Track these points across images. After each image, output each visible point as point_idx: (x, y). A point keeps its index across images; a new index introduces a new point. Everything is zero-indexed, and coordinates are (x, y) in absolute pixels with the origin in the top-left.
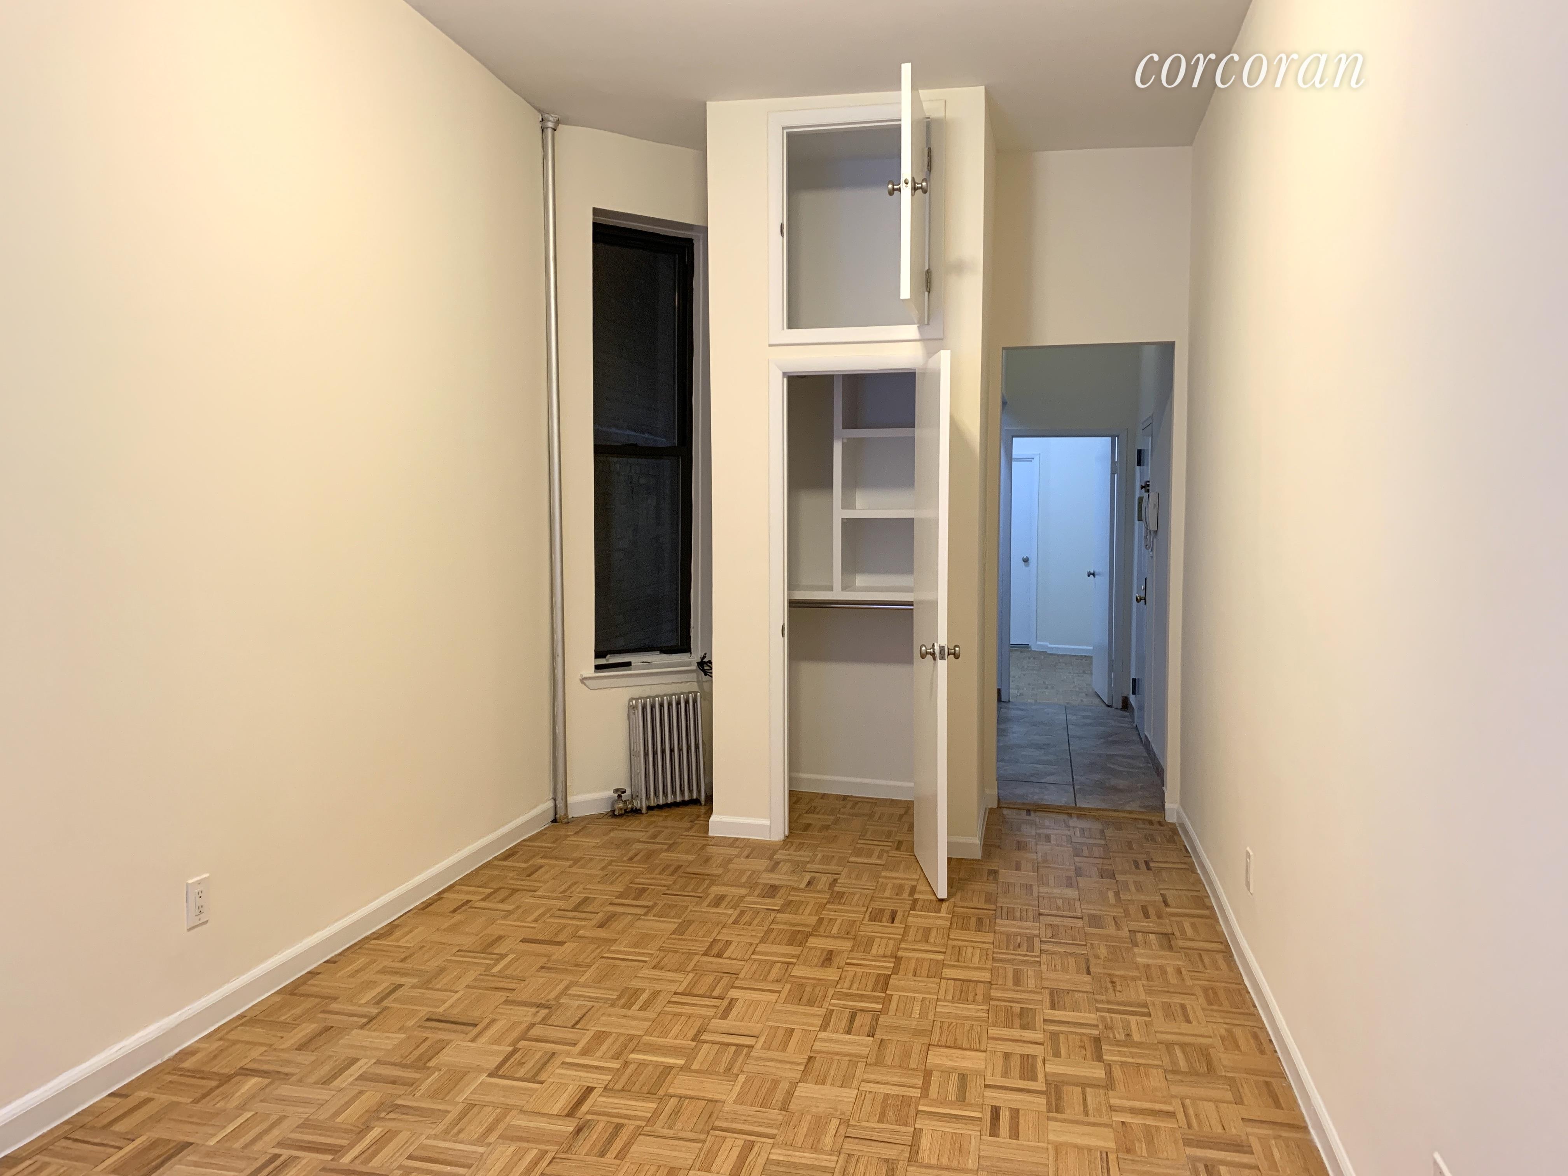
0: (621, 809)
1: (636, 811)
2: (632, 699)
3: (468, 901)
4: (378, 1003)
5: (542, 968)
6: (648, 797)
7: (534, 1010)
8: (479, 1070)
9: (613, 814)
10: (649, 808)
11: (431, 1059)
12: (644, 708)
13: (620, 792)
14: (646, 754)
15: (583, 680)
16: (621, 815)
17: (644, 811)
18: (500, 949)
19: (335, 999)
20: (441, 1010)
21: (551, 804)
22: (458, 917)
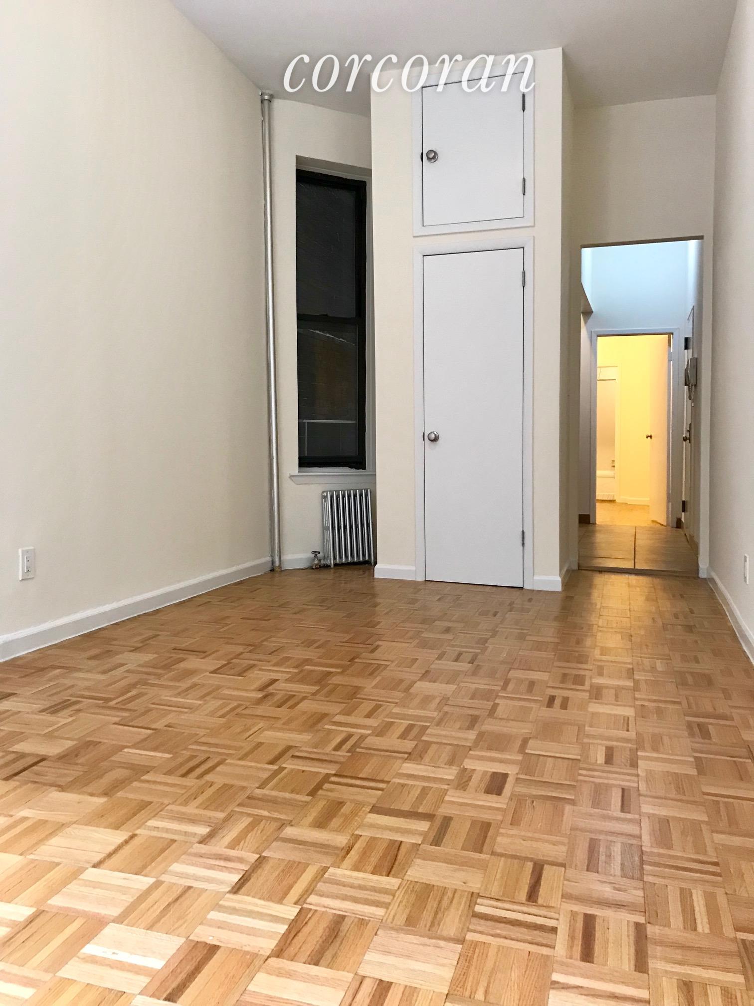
0: (317, 565)
1: (327, 567)
2: (324, 491)
3: (209, 602)
4: (142, 642)
5: (253, 630)
6: (335, 558)
7: (245, 647)
8: (206, 671)
9: (311, 568)
10: (336, 565)
11: (173, 665)
12: (332, 497)
13: (316, 553)
14: (333, 528)
15: (291, 476)
16: (317, 568)
17: (332, 566)
18: (228, 621)
19: (115, 639)
20: (183, 645)
21: (269, 559)
22: (200, 608)
